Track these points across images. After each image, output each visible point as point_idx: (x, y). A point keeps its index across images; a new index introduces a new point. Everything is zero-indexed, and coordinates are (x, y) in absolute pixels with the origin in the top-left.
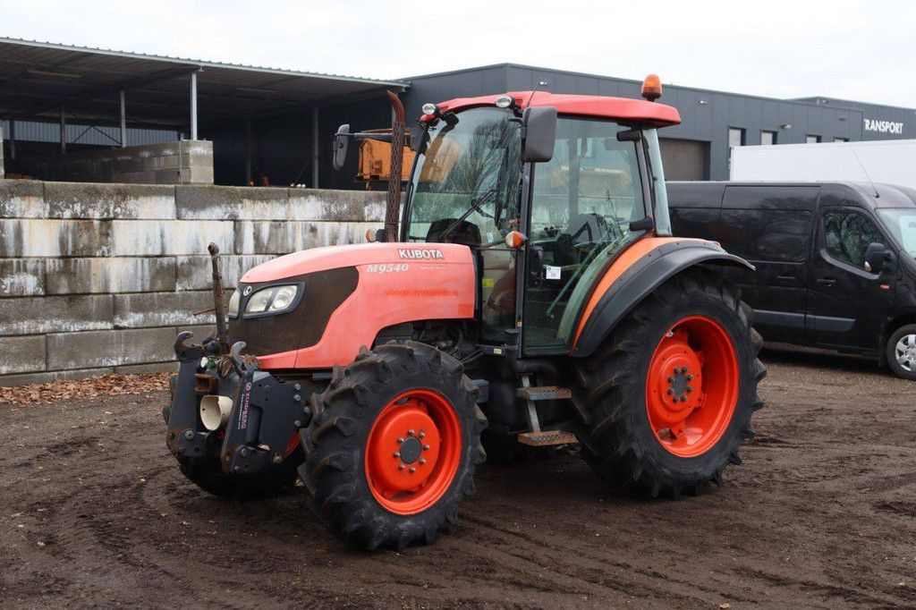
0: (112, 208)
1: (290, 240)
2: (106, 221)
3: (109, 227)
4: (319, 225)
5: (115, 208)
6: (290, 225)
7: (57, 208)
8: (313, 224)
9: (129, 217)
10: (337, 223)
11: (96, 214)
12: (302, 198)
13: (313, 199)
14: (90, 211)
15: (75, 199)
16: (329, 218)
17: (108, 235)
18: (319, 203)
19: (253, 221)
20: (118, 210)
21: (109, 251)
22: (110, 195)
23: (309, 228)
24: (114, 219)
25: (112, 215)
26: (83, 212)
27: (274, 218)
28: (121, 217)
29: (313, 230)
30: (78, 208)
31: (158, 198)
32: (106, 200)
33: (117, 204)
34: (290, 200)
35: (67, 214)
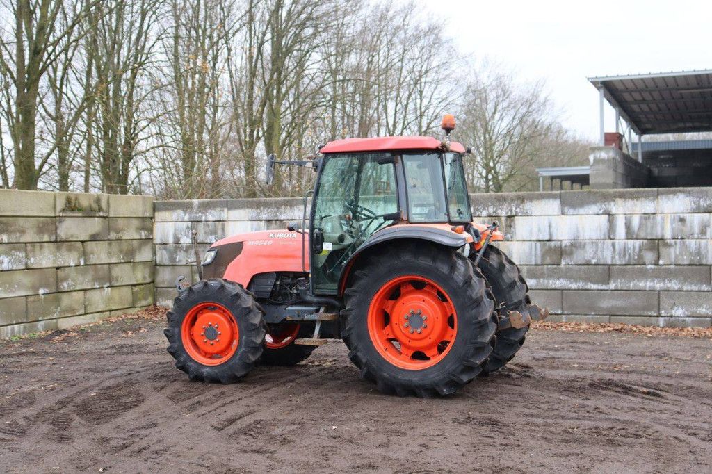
0: (514, 209)
1: (659, 229)
2: (510, 217)
3: (512, 221)
4: (688, 217)
5: (516, 208)
6: (659, 217)
7: (478, 210)
8: (682, 215)
9: (526, 214)
10: (707, 214)
11: (503, 213)
12: (671, 196)
13: (681, 196)
14: (499, 211)
15: (490, 204)
16: (698, 210)
17: (511, 226)
18: (688, 199)
19: (625, 214)
20: (518, 210)
21: (512, 237)
22: (513, 200)
23: (677, 219)
24: (516, 216)
25: (514, 214)
26: (494, 212)
27: (644, 211)
28: (520, 214)
29: (682, 220)
30: (491, 209)
31: (547, 201)
32: (510, 204)
33: (517, 206)
34: (659, 197)
35: (484, 213)
